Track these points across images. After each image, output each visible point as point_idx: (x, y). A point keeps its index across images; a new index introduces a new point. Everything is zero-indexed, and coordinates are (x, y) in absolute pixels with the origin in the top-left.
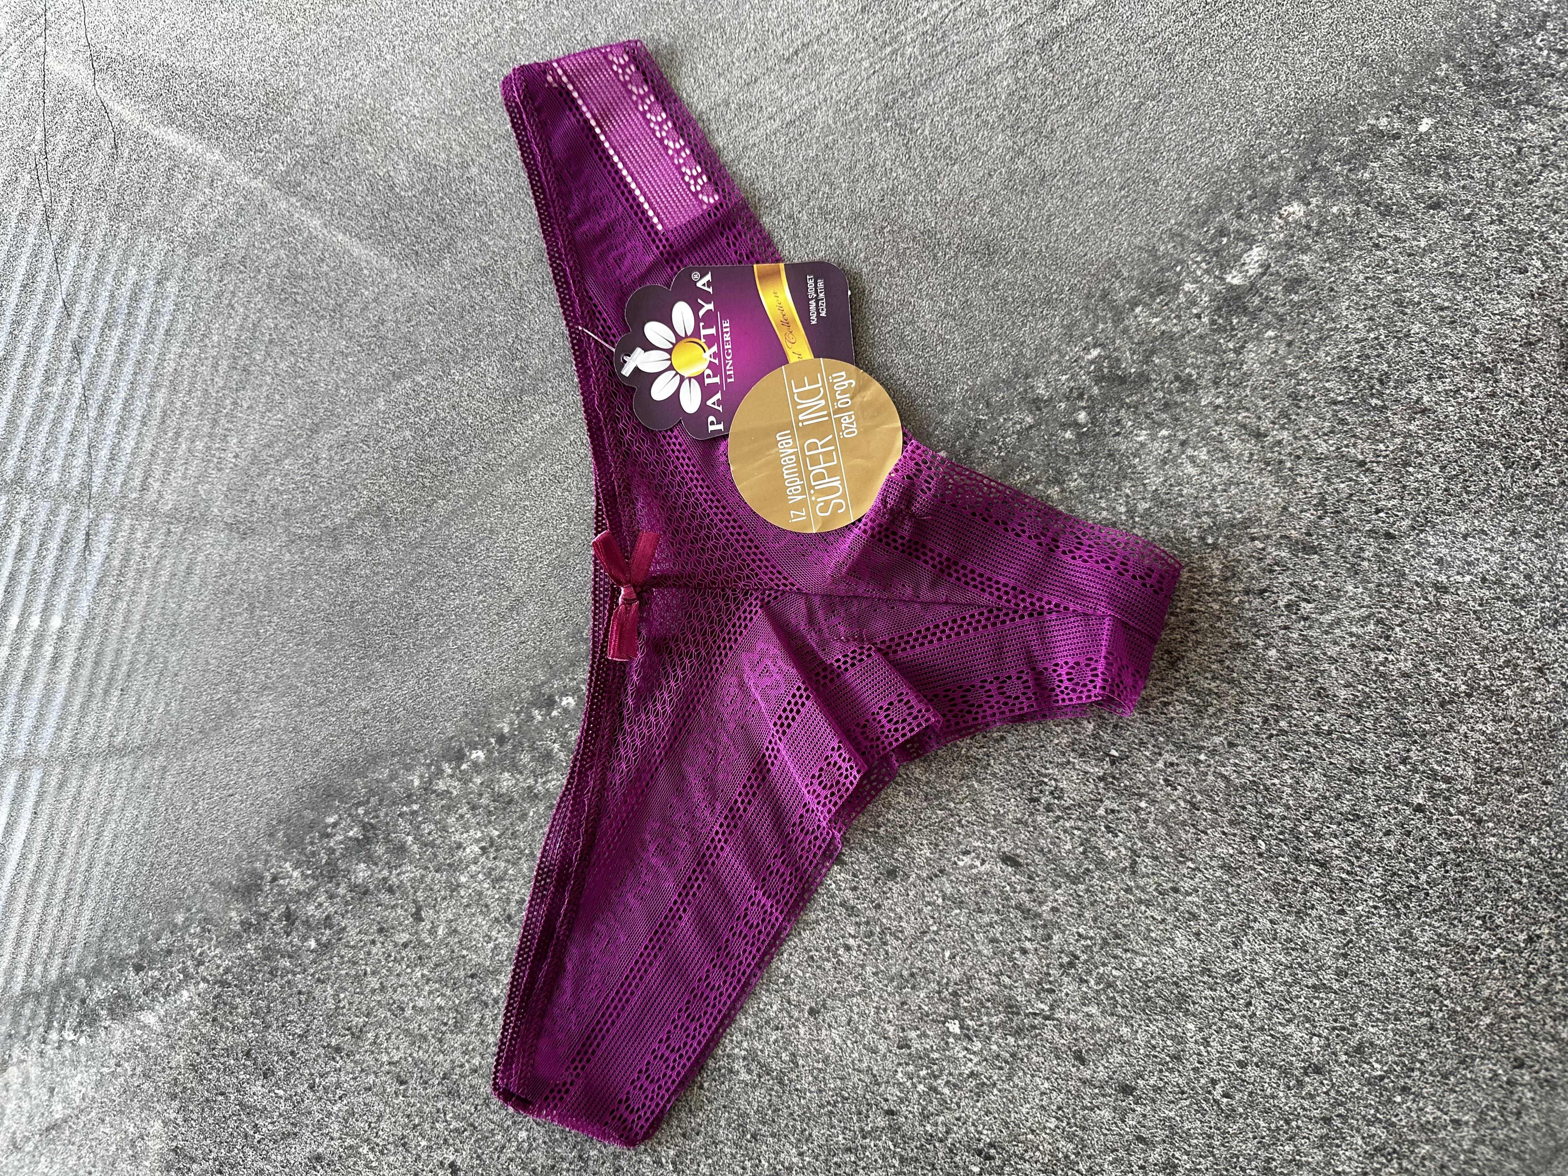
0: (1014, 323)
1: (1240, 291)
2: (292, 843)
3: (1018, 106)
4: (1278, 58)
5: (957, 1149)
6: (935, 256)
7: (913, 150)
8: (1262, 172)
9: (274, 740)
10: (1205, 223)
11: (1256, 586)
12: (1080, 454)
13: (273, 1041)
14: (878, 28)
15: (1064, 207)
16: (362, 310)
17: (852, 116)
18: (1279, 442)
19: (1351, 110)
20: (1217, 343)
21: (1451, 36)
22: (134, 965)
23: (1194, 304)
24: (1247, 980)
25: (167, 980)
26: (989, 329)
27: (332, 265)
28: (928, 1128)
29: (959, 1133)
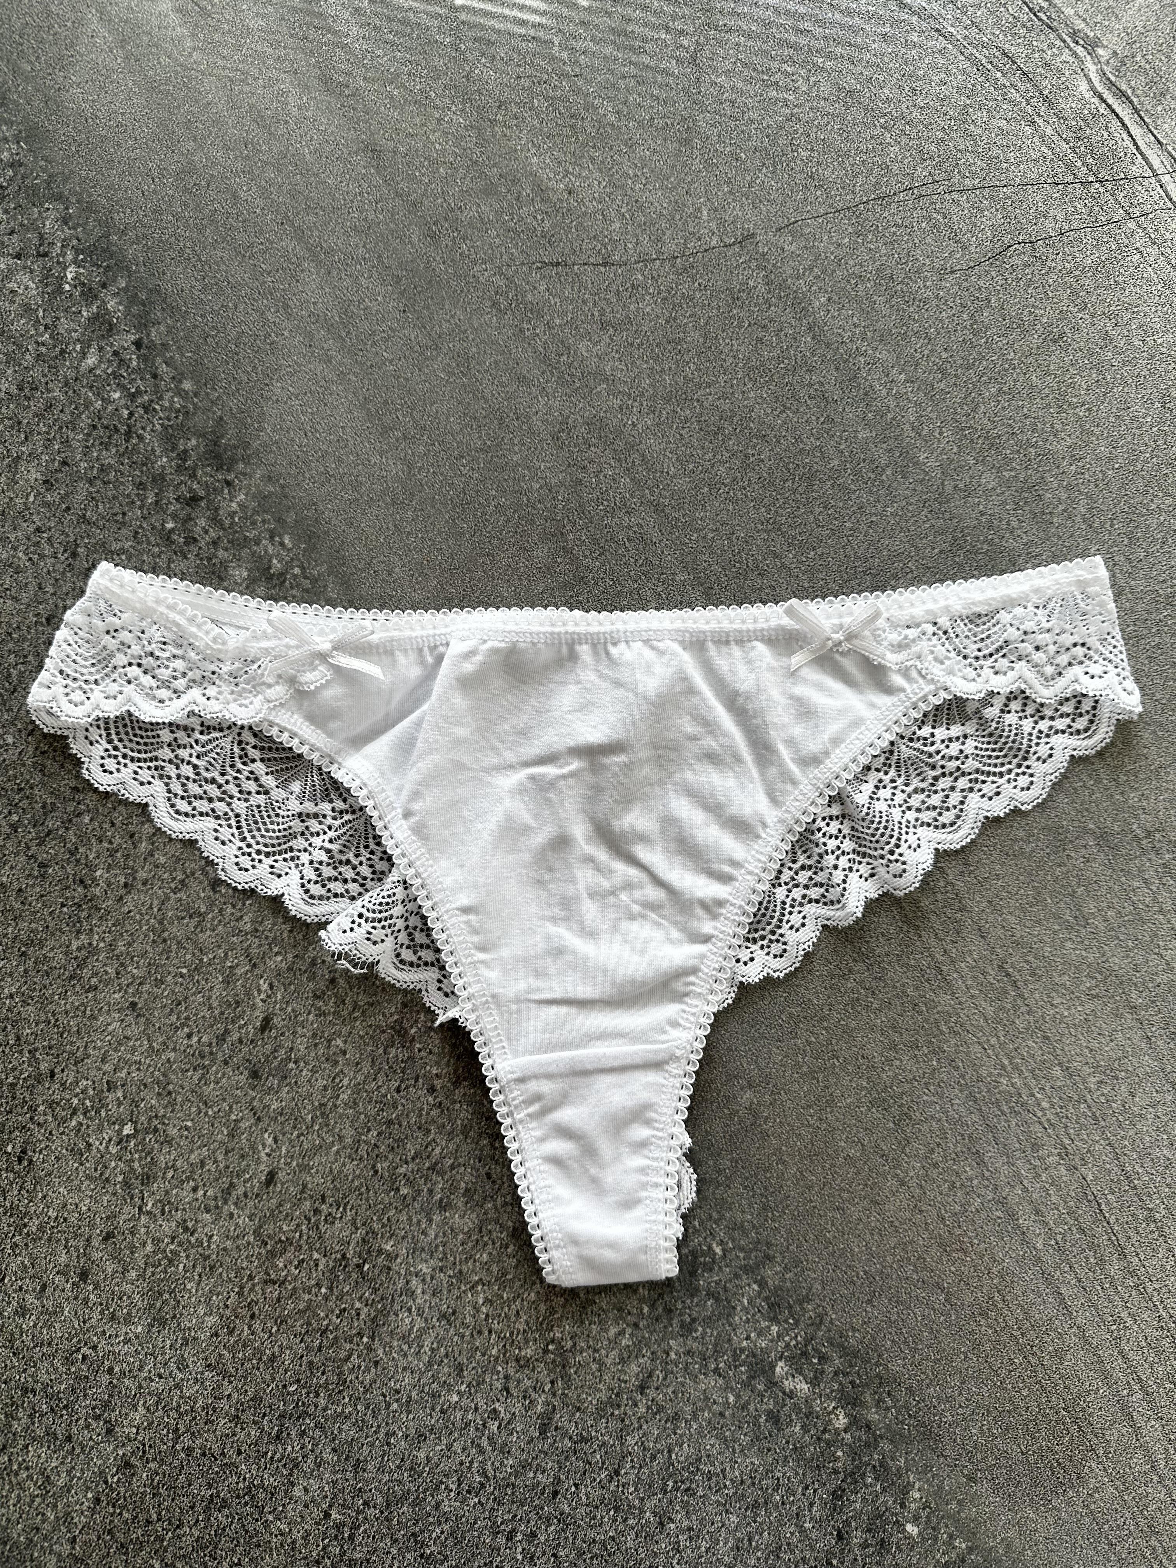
0: (747, 1178)
1: (770, 1373)
2: (263, 501)
3: (946, 1181)
4: (978, 1407)
5: (26, 1133)
6: (810, 1107)
7: (909, 1086)
8: (876, 1393)
9: (360, 479)
10: (832, 1344)
11: (512, 1385)
13: (78, 489)
14: (1028, 1052)
15: (850, 1222)
16: (774, 553)
17: (944, 1028)
18: (636, 1405)
19: (928, 1469)
20: (724, 1354)
21: (990, 1550)
22: (141, 339)
23: (759, 1334)
24: (180, 1375)
25: (129, 375)
26: (743, 1156)
27: (821, 518)
28: (42, 1108)
29: (38, 1134)
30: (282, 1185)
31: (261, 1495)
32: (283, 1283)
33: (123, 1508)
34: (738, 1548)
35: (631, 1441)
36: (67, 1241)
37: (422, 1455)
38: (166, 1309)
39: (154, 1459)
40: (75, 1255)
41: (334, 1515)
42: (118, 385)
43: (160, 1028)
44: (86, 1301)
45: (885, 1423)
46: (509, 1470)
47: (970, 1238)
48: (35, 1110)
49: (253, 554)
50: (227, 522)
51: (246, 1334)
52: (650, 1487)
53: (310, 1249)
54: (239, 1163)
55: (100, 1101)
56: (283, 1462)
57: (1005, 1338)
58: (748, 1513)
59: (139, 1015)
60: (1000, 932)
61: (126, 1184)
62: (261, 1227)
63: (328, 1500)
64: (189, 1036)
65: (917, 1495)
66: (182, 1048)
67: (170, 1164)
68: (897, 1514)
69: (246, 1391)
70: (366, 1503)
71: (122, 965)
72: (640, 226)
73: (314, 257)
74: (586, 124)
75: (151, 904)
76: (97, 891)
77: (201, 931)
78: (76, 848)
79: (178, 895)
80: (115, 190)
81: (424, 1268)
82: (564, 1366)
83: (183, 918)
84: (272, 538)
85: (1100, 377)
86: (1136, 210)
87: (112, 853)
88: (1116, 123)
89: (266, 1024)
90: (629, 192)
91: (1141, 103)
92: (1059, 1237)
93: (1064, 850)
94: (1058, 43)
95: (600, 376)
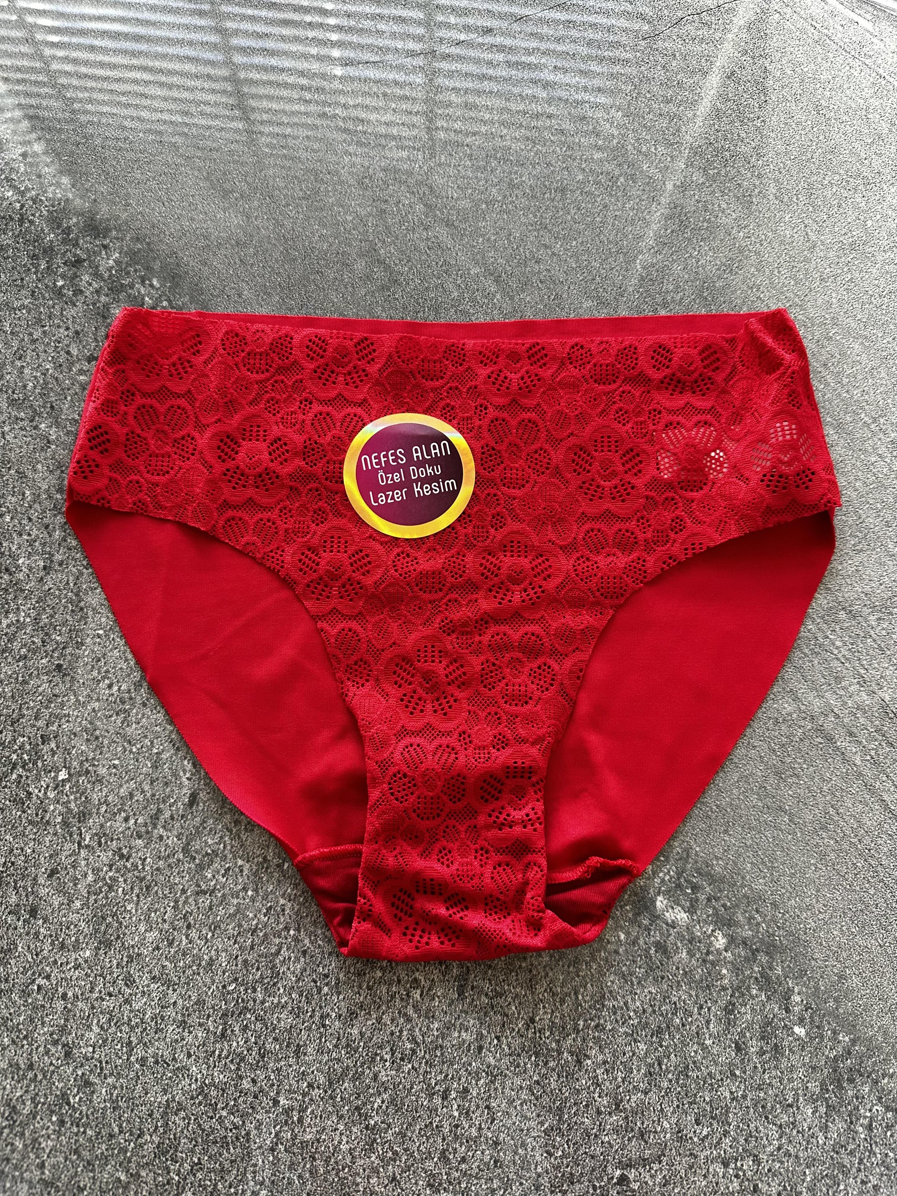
1: (652, 908)
2: (133, 256)
4: (835, 911)
8: (746, 912)
9: (209, 230)
10: (700, 874)
16: (545, 246)
19: (803, 973)
21: (870, 1039)
22: (26, 152)
24: (128, 991)
25: (18, 178)
27: (576, 217)
30: (204, 803)
31: (214, 1093)
32: (213, 891)
33: (86, 1126)
34: (651, 1075)
35: (540, 989)
36: (16, 884)
37: (355, 1031)
38: (110, 931)
39: (111, 1074)
40: (24, 894)
41: (282, 1101)
42: (10, 186)
43: (83, 683)
44: (37, 934)
45: (758, 937)
46: (436, 1033)
47: (799, 764)
49: (129, 296)
50: (106, 275)
51: (184, 943)
52: (563, 1029)
53: (235, 857)
54: (164, 790)
55: (36, 753)
56: (230, 1058)
57: (846, 846)
58: (654, 1039)
59: (65, 675)
61: (65, 824)
62: (188, 844)
63: (275, 1087)
64: (110, 686)
65: (798, 999)
66: (105, 698)
67: (102, 800)
68: (784, 1019)
69: (190, 996)
70: (310, 1086)
71: (47, 634)
75: (68, 580)
76: (21, 576)
83: (95, 589)
84: (143, 282)
87: (31, 543)
92: (873, 753)
95: (389, 137)
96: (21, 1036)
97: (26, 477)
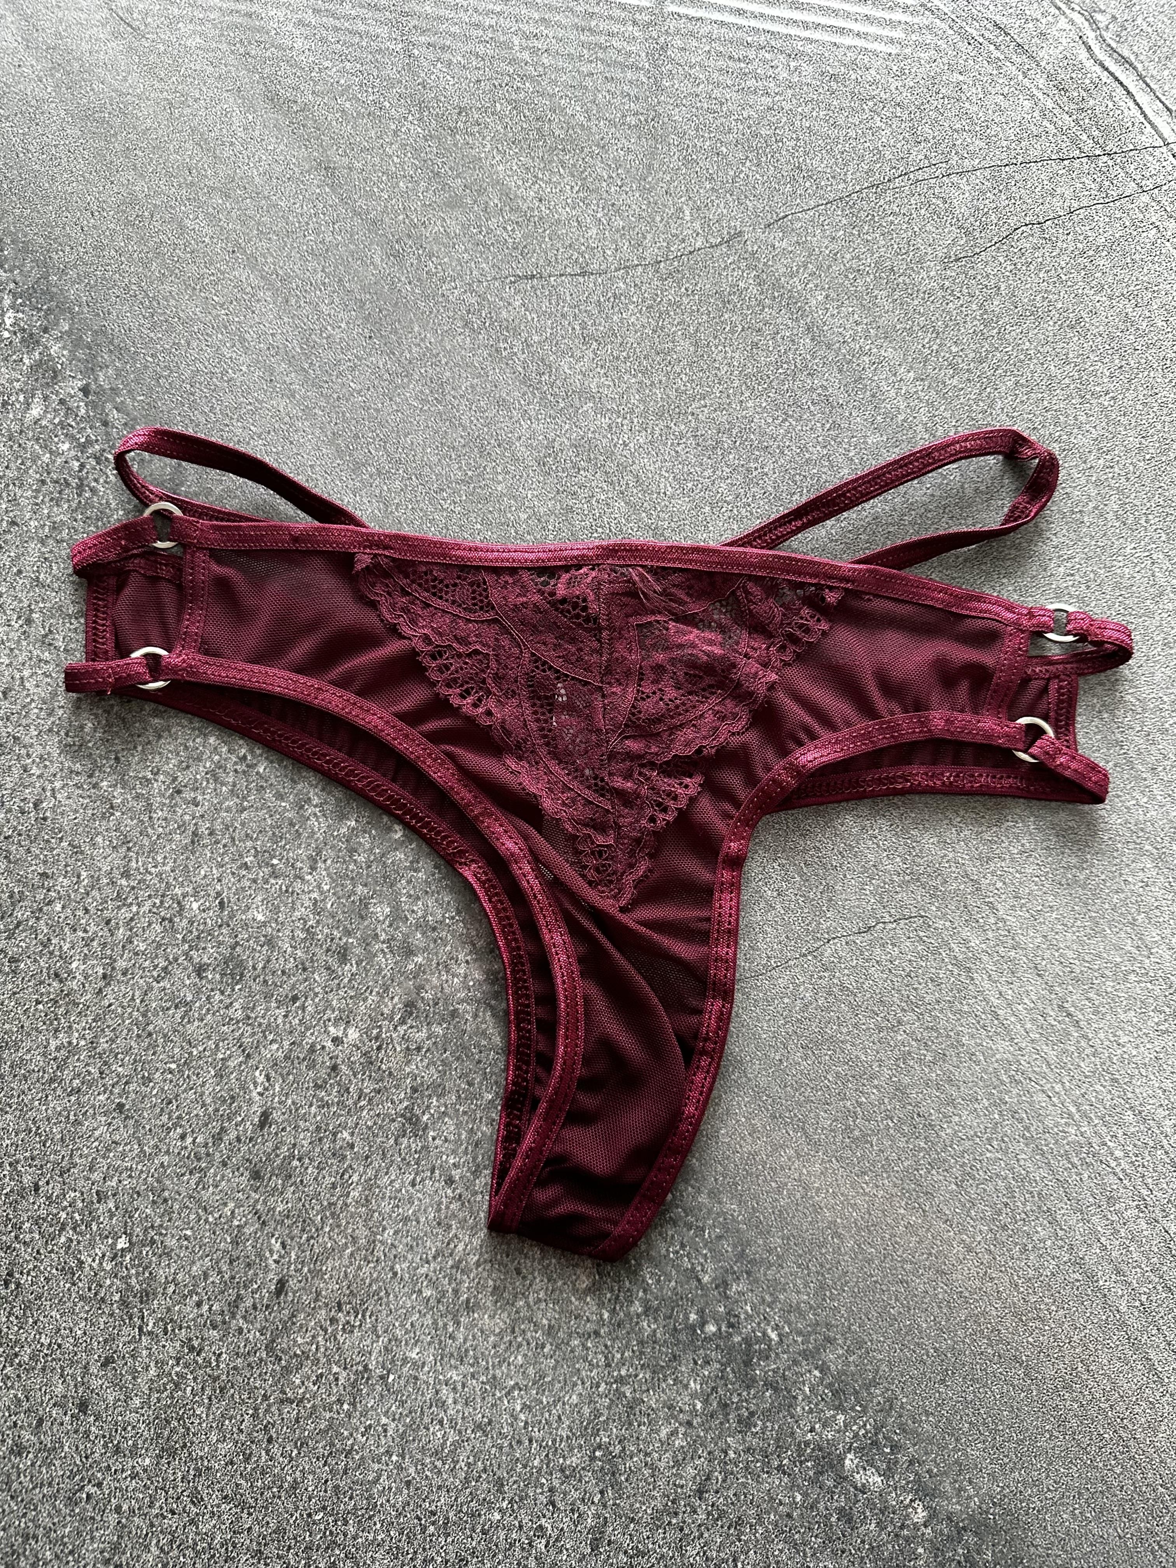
0: (800, 1256)
1: (839, 1467)
3: (1016, 1244)
4: (1068, 1490)
6: (865, 1173)
7: (971, 1143)
8: (956, 1481)
10: (904, 1431)
11: (557, 1498)
12: (675, 1329)
13: (30, 550)
14: (1096, 1097)
15: (916, 1296)
17: (1004, 1078)
18: (695, 1512)
20: (787, 1449)
22: (88, 385)
23: (824, 1426)
24: (195, 1510)
25: (78, 424)
26: (795, 1232)
28: (27, 1225)
29: (25, 1254)
30: (294, 1293)
32: (301, 1401)
35: (691, 1551)
36: (63, 1371)
38: (175, 1438)
40: (72, 1384)
42: (66, 435)
43: (150, 1130)
44: (87, 1433)
45: (968, 1514)
47: (1047, 1304)
48: (20, 1228)
51: (263, 1460)
53: (329, 1362)
54: (245, 1273)
55: (90, 1213)
57: (1092, 1412)
59: (127, 1118)
60: (1058, 968)
61: (124, 1303)
62: (273, 1341)
64: (183, 1137)
66: (176, 1151)
67: (170, 1279)
69: (268, 1523)
71: (106, 1063)
72: (618, 231)
73: (271, 286)
74: (554, 126)
75: (133, 995)
76: (74, 985)
77: (189, 1022)
78: (49, 940)
79: (162, 984)
80: (52, 227)
81: (454, 1376)
82: (613, 1474)
83: (168, 1009)
85: (1123, 363)
86: (1148, 183)
87: (88, 942)
88: (1120, 90)
89: (265, 1119)
90: (605, 195)
91: (1146, 69)
93: (1121, 875)
94: (1053, 10)
95: (585, 395)
96: (66, 1551)
97: (82, 853)
